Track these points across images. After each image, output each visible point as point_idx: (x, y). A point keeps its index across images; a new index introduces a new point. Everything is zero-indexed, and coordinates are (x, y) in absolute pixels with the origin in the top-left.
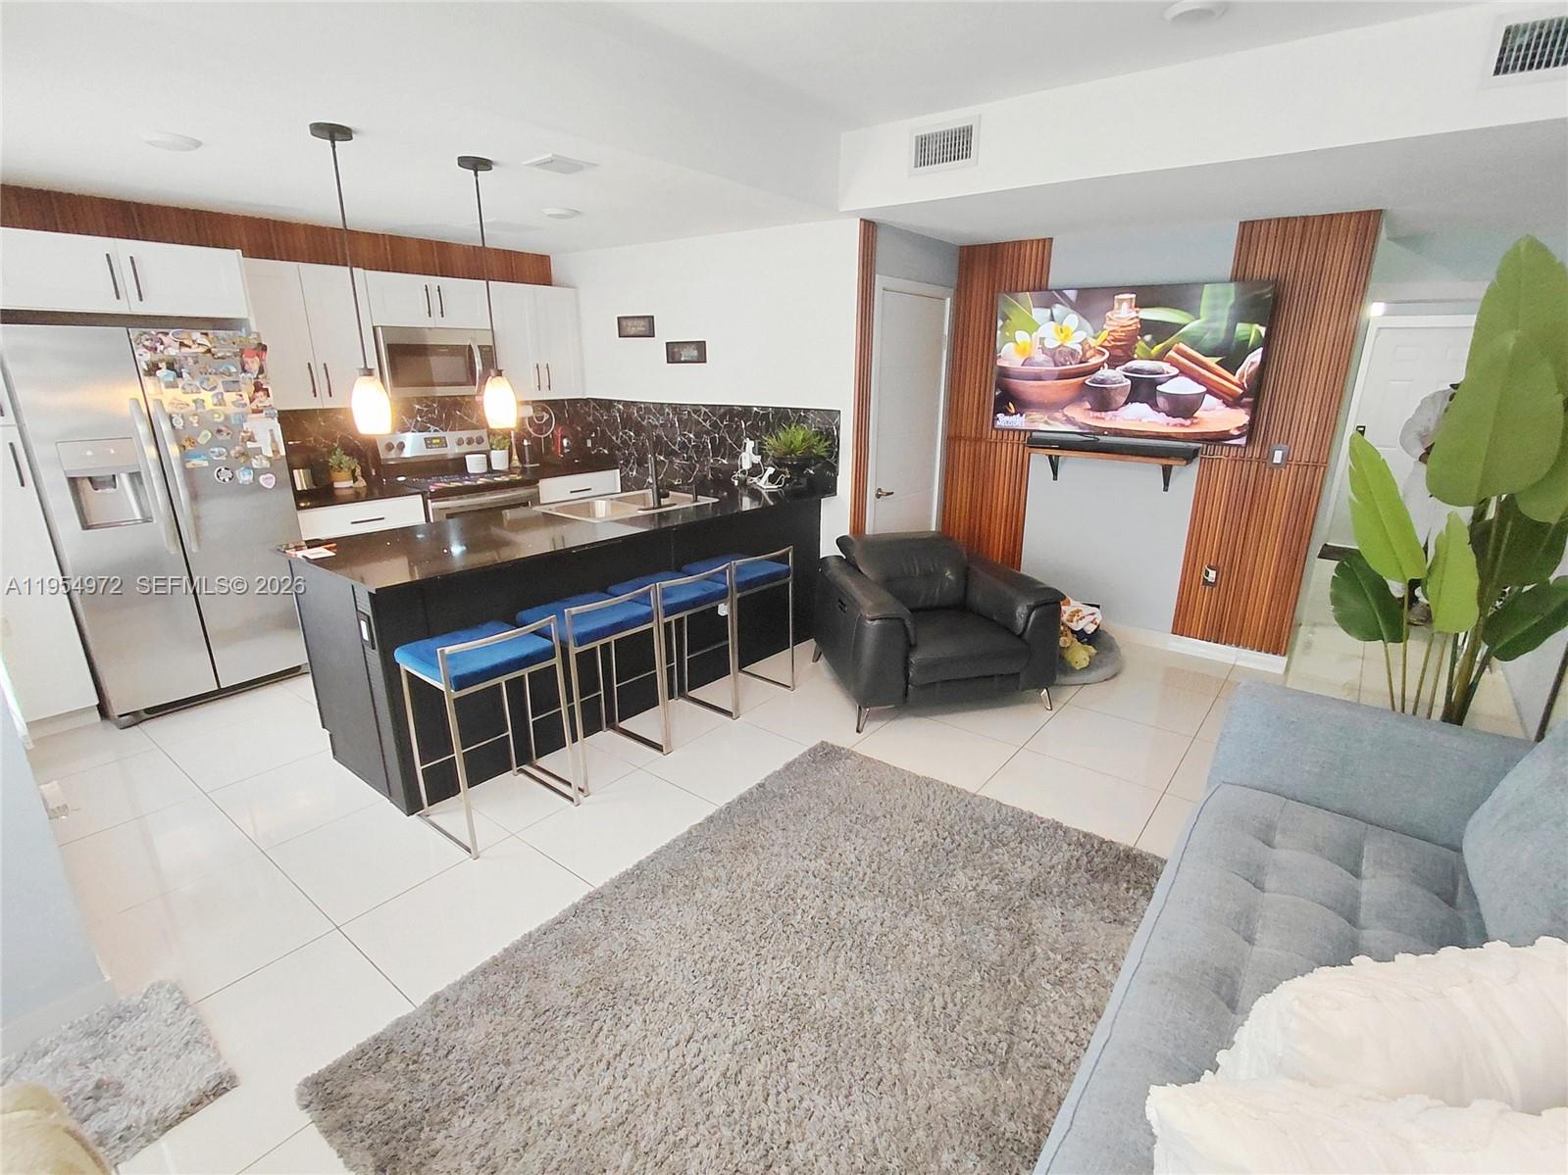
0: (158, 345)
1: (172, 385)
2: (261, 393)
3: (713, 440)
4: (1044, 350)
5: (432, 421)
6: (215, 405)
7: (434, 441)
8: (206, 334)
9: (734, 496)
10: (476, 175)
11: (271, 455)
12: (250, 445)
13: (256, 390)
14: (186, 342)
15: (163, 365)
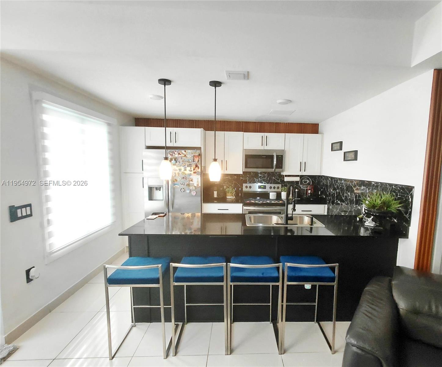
0: (173, 154)
1: (174, 165)
2: (197, 168)
3: (356, 197)
5: (264, 180)
6: (184, 170)
7: (262, 187)
8: (186, 151)
10: (215, 88)
11: (196, 186)
12: (191, 182)
13: (196, 167)
14: (180, 153)
15: (173, 159)
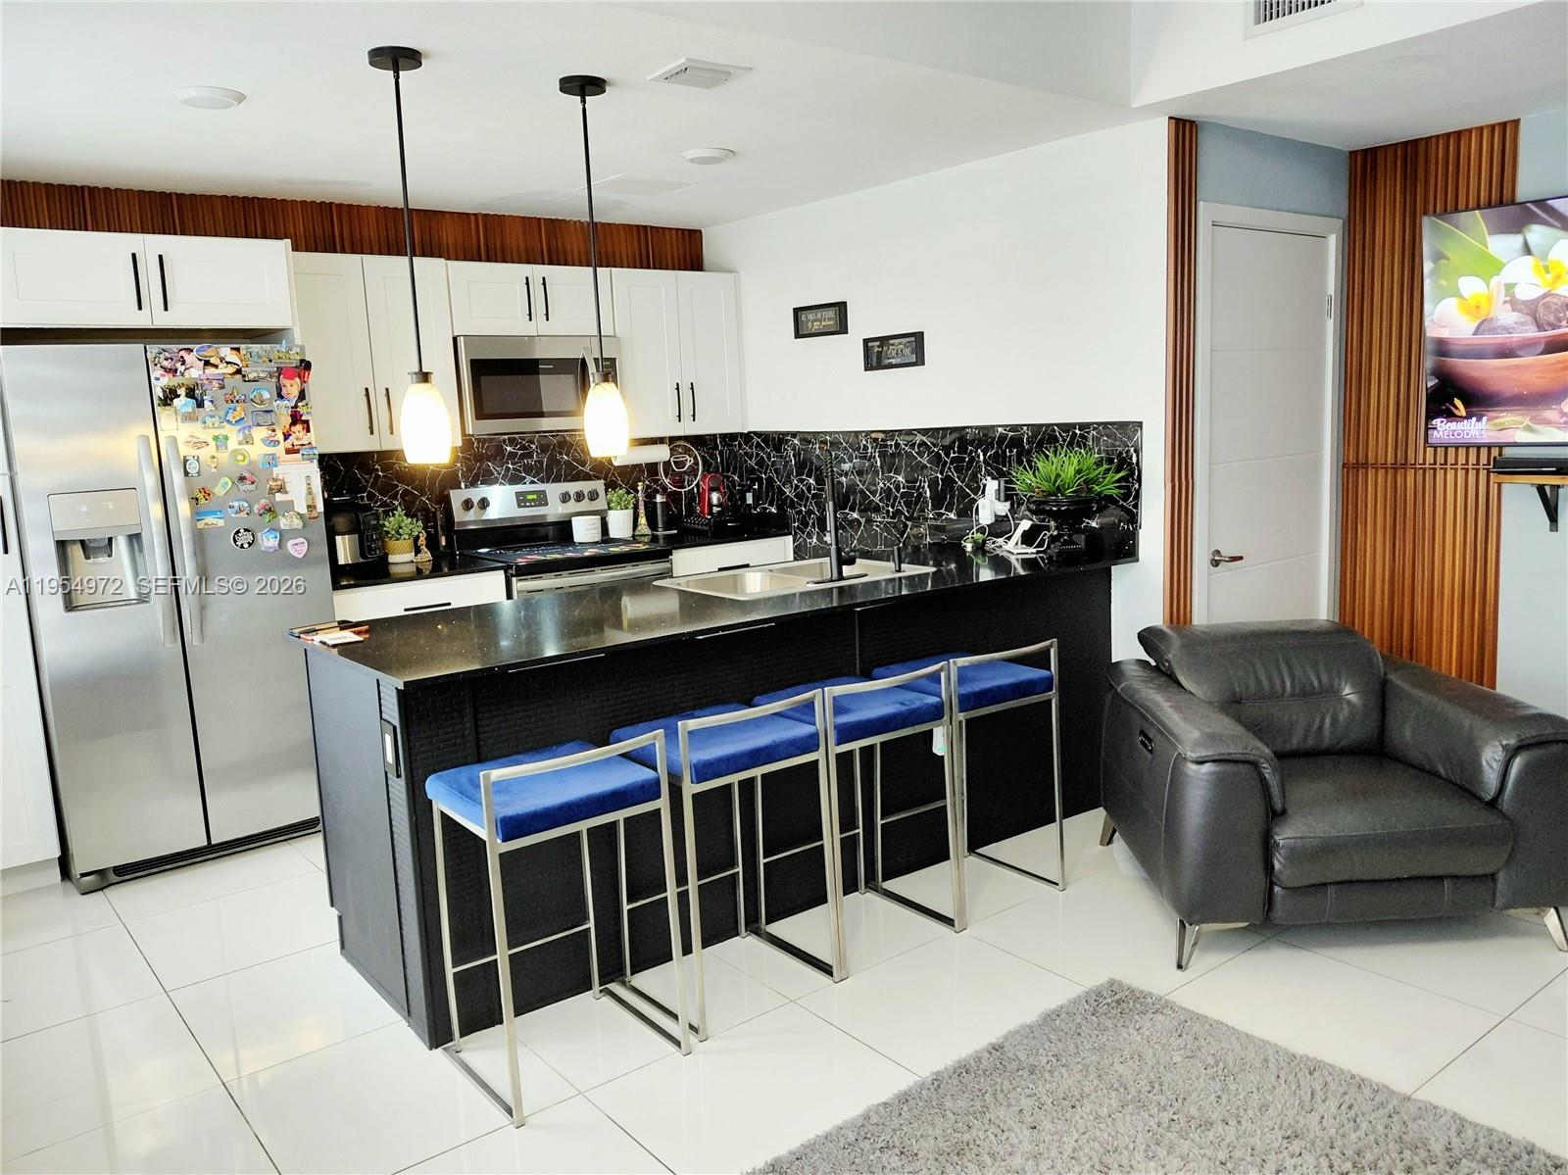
0: (178, 365)
1: (188, 418)
2: (299, 427)
3: (933, 484)
4: (1514, 304)
5: (528, 470)
6: (240, 443)
7: (530, 497)
8: (238, 350)
9: (966, 566)
10: (584, 101)
11: (304, 510)
12: (279, 497)
13: (294, 423)
14: (212, 360)
15: (182, 392)
